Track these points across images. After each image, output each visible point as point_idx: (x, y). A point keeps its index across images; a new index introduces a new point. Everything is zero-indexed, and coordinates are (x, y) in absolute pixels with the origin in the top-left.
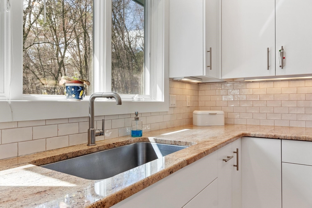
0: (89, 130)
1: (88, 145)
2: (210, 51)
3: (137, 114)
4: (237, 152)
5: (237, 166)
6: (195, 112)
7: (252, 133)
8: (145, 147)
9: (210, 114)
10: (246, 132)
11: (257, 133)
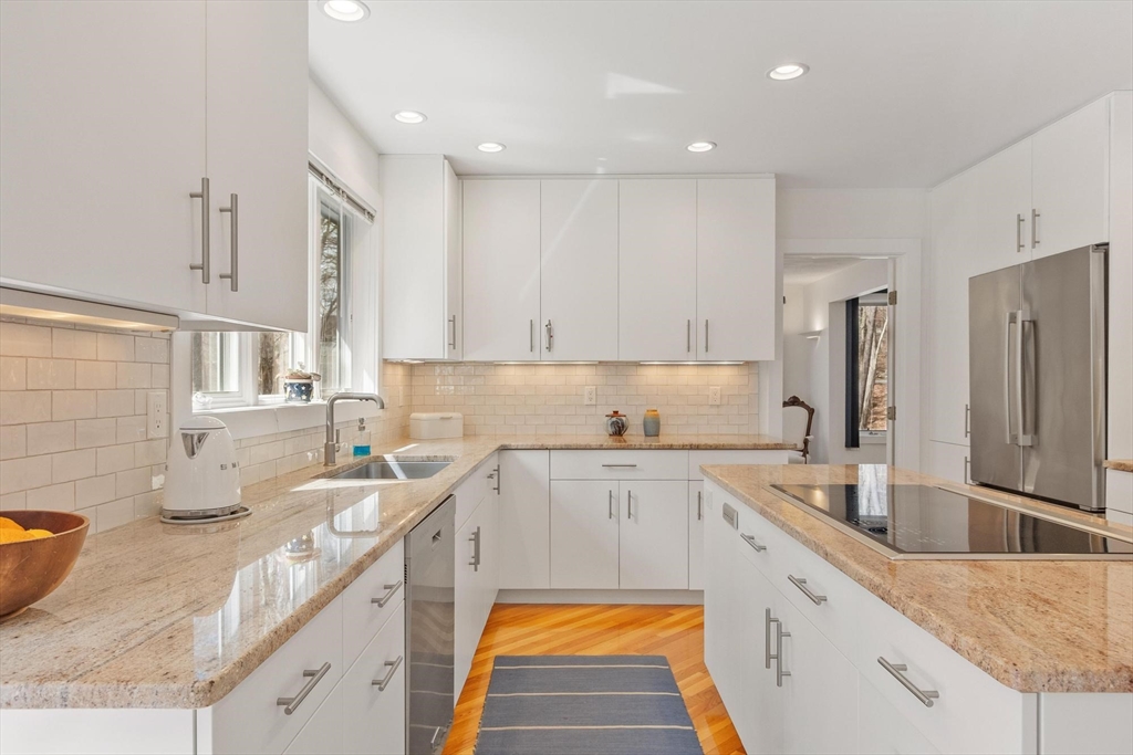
0: (326, 445)
1: (326, 465)
2: (454, 321)
3: (362, 421)
4: (498, 470)
5: (498, 489)
6: (414, 415)
7: (513, 444)
8: (380, 469)
9: (442, 418)
10: (506, 443)
11: (520, 444)
